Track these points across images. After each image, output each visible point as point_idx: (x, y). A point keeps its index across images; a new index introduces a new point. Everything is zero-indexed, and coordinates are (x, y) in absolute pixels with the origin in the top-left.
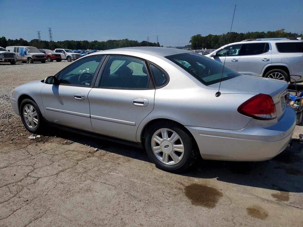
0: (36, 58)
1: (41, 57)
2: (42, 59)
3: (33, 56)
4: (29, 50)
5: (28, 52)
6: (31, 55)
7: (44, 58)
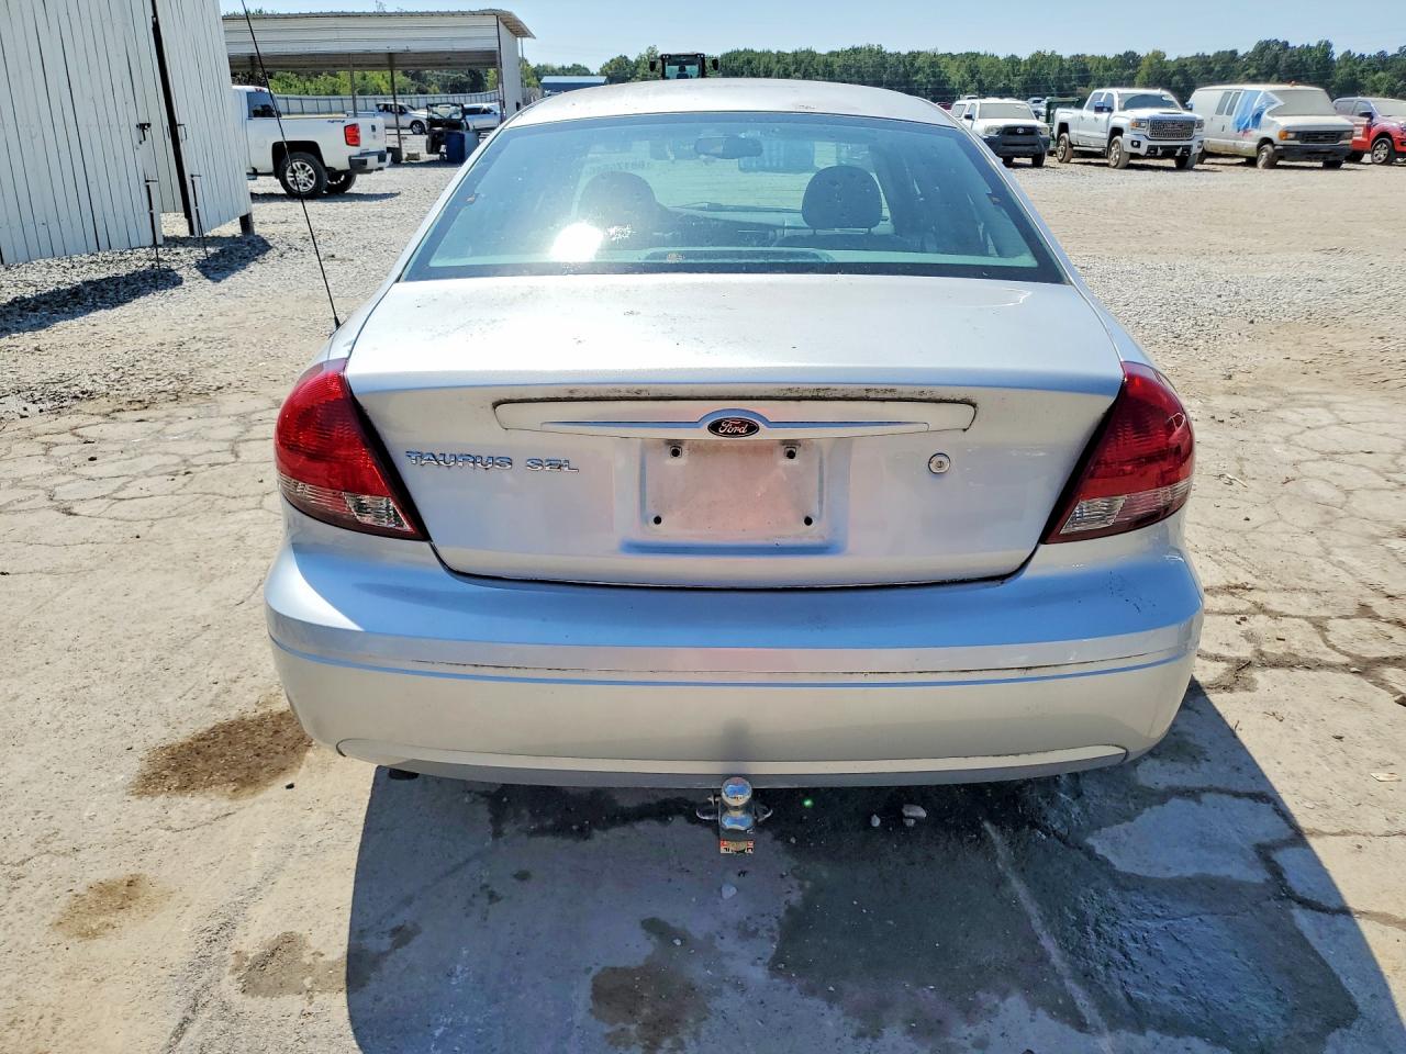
0: (1297, 143)
1: (1321, 137)
2: (1325, 146)
3: (1285, 133)
4: (1280, 102)
5: (1269, 113)
6: (1276, 126)
7: (1341, 142)
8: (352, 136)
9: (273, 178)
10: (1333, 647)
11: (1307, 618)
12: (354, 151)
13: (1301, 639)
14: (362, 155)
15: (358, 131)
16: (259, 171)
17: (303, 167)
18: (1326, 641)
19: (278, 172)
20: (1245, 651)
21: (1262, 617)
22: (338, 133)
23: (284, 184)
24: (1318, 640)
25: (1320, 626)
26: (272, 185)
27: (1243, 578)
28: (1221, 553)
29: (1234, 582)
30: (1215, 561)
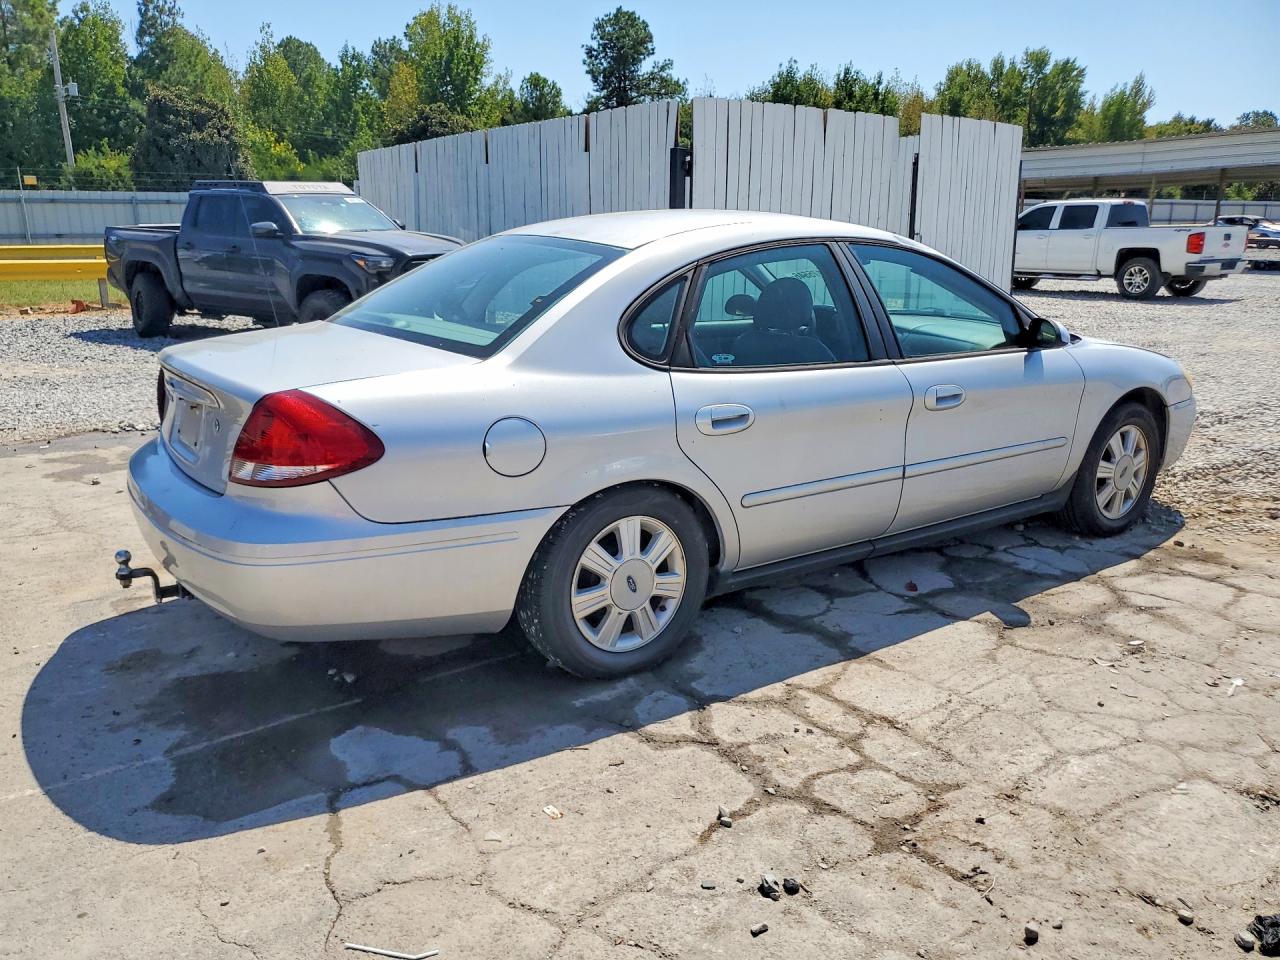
8: (1196, 243)
9: (1113, 280)
12: (1195, 258)
14: (1201, 262)
15: (1203, 240)
16: (1102, 273)
17: (1141, 271)
19: (1118, 275)
22: (1183, 239)
23: (1121, 285)
26: (1110, 286)
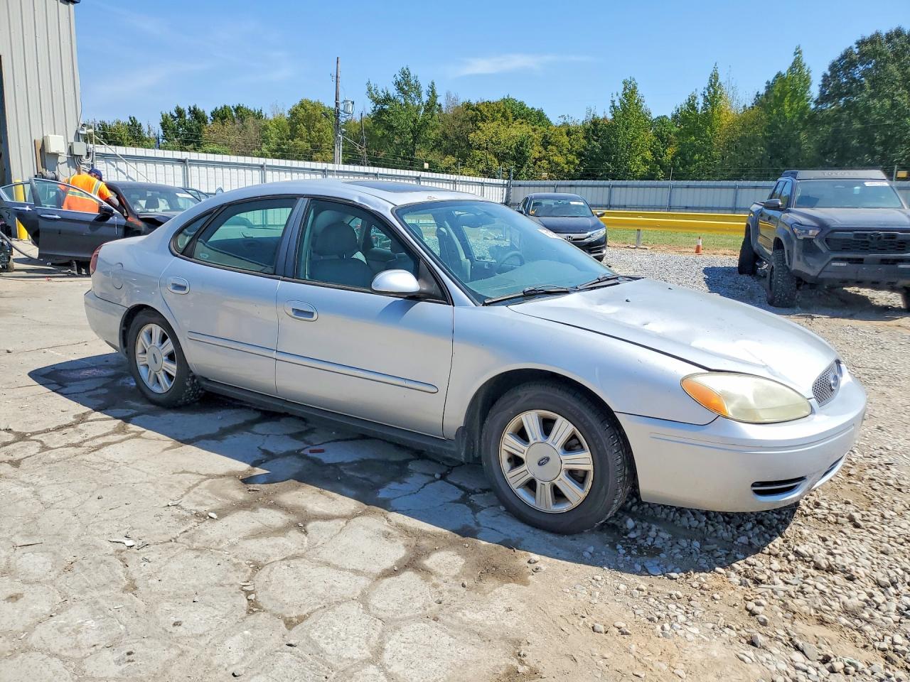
10: (37, 441)
11: (53, 449)
13: (56, 439)
18: (41, 442)
20: (81, 426)
21: (76, 441)
24: (45, 442)
25: (45, 448)
27: (91, 457)
28: (110, 468)
29: (96, 453)
30: (111, 461)
